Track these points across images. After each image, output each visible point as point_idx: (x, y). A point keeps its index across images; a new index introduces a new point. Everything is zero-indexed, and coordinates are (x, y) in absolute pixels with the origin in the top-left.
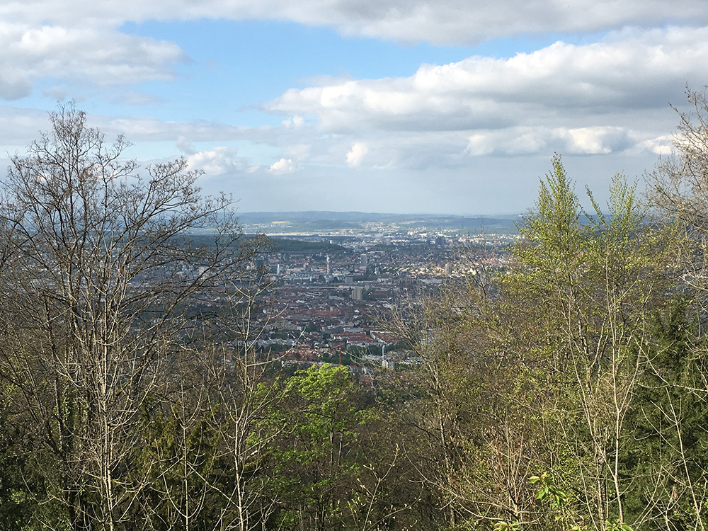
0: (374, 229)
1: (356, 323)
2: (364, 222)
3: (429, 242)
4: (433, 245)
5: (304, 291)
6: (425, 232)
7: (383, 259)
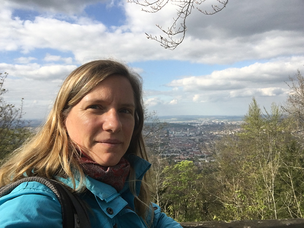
0: (202, 120)
1: (197, 149)
2: (199, 118)
3: (219, 124)
4: (220, 125)
5: (181, 139)
6: (217, 121)
7: (205, 129)
